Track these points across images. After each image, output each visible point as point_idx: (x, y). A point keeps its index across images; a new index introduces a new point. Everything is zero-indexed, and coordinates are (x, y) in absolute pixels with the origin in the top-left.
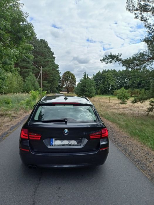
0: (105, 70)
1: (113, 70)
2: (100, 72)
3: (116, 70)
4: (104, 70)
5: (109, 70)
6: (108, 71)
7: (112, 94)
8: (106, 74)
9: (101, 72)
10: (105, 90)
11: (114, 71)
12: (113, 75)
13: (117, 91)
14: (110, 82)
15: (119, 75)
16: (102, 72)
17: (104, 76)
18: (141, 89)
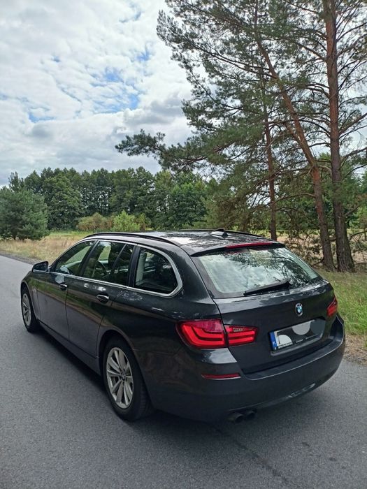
0: (49, 169)
1: (68, 169)
2: (35, 173)
3: (77, 171)
4: (45, 169)
5: (58, 169)
6: (57, 171)
7: (73, 228)
8: (54, 179)
9: (39, 174)
10: (54, 219)
11: (73, 172)
12: (71, 181)
13: (85, 221)
14: (66, 199)
15: (87, 183)
16: (42, 175)
17: (49, 185)
18: (137, 214)
